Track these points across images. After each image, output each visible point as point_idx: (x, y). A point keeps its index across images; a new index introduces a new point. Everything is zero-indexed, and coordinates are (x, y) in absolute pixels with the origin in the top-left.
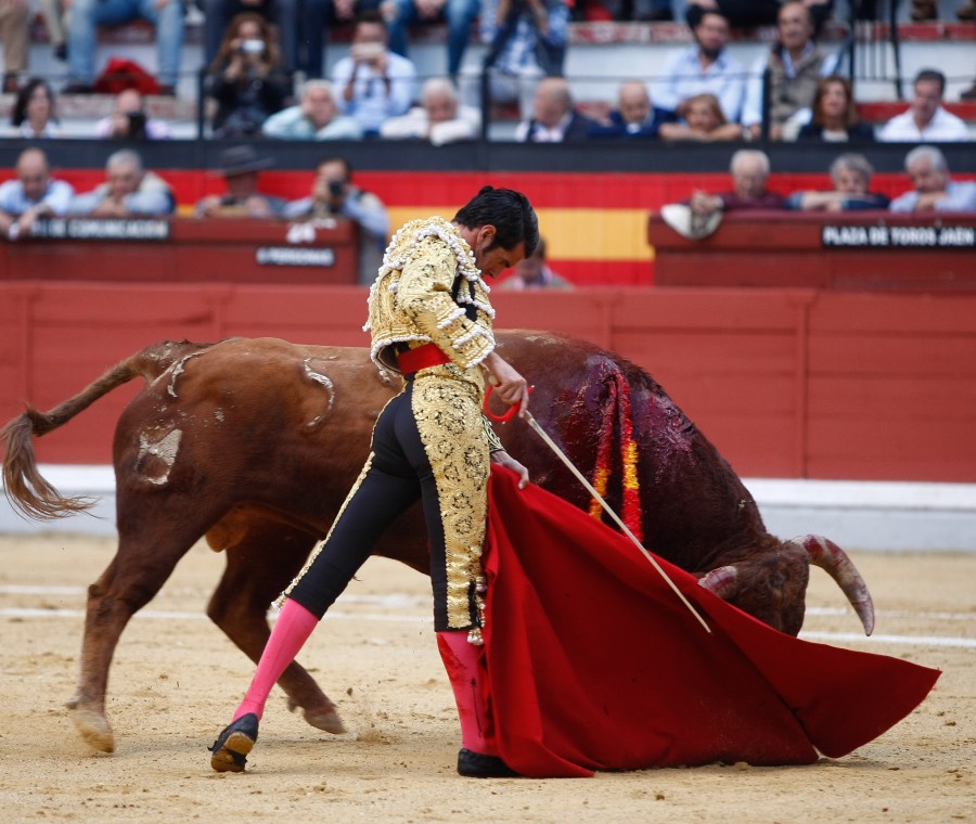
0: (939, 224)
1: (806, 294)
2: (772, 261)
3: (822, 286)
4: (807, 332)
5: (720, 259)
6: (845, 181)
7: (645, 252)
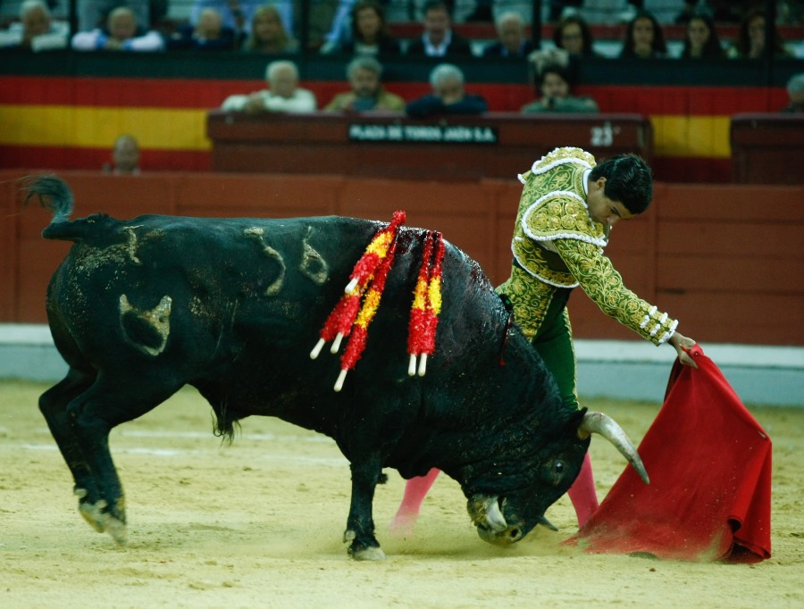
0: (443, 123)
3: (349, 173)
4: (337, 211)
7: (205, 144)
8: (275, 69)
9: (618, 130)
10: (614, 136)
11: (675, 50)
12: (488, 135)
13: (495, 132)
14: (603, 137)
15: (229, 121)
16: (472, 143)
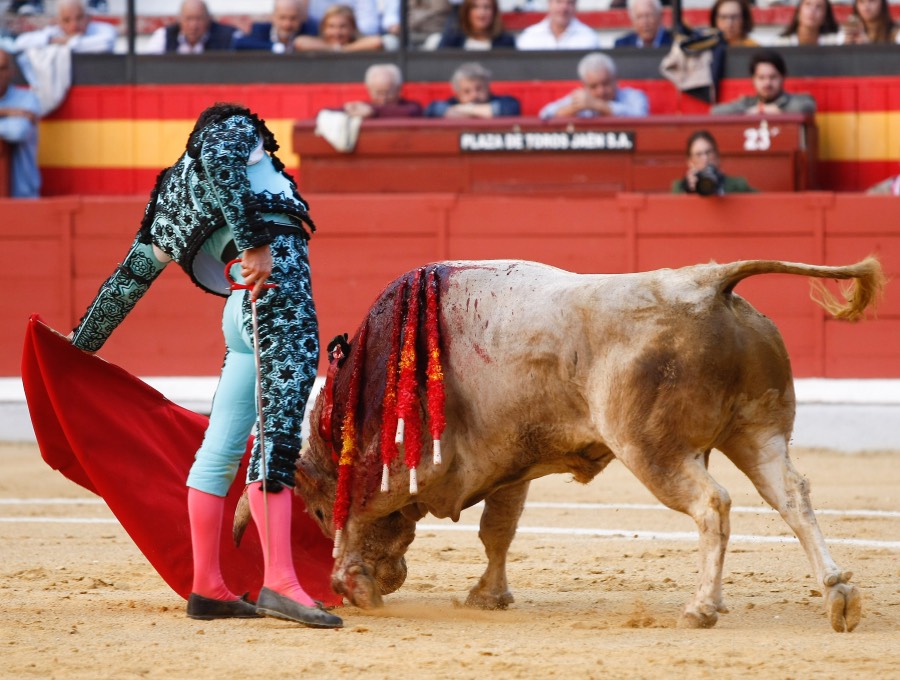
0: (571, 129)
1: (447, 198)
2: (413, 166)
3: (460, 191)
4: (448, 235)
5: (364, 164)
6: (467, 91)
9: (776, 131)
10: (772, 139)
12: (624, 142)
13: (631, 137)
14: (759, 139)
16: (605, 151)
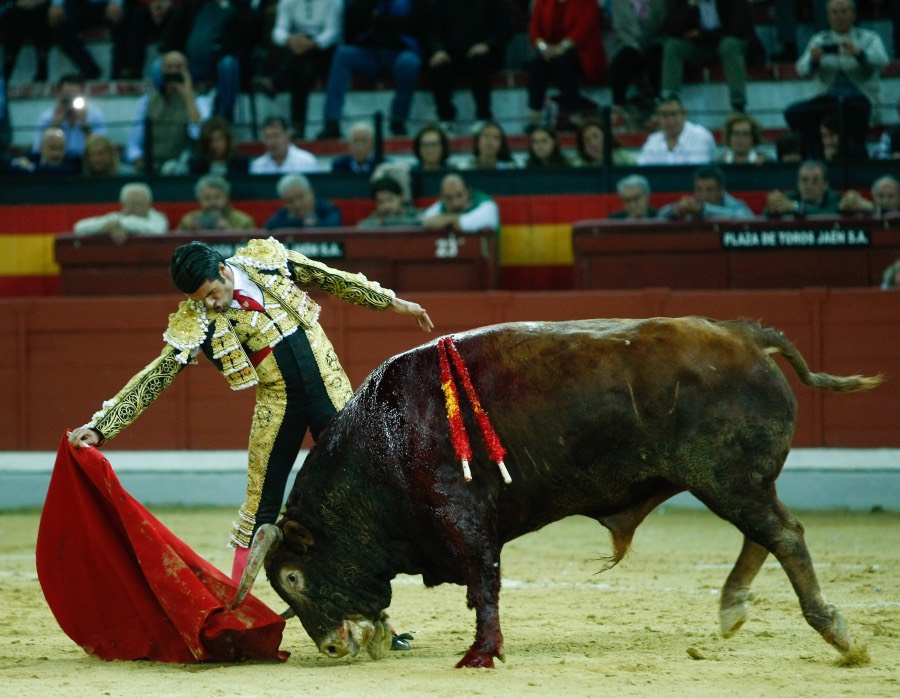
7: (53, 269)
8: (129, 191)
9: (462, 241)
10: (460, 248)
11: (520, 160)
13: (341, 247)
14: (448, 248)
15: (77, 245)
